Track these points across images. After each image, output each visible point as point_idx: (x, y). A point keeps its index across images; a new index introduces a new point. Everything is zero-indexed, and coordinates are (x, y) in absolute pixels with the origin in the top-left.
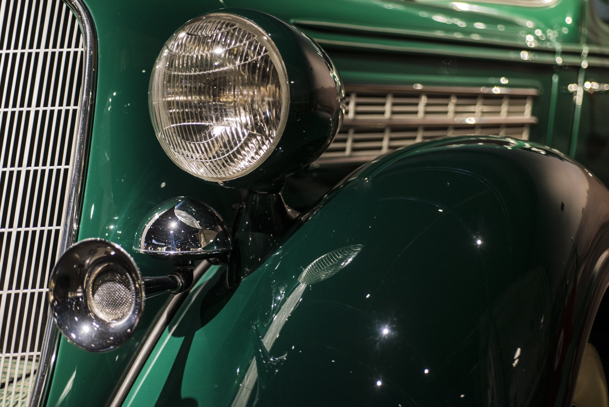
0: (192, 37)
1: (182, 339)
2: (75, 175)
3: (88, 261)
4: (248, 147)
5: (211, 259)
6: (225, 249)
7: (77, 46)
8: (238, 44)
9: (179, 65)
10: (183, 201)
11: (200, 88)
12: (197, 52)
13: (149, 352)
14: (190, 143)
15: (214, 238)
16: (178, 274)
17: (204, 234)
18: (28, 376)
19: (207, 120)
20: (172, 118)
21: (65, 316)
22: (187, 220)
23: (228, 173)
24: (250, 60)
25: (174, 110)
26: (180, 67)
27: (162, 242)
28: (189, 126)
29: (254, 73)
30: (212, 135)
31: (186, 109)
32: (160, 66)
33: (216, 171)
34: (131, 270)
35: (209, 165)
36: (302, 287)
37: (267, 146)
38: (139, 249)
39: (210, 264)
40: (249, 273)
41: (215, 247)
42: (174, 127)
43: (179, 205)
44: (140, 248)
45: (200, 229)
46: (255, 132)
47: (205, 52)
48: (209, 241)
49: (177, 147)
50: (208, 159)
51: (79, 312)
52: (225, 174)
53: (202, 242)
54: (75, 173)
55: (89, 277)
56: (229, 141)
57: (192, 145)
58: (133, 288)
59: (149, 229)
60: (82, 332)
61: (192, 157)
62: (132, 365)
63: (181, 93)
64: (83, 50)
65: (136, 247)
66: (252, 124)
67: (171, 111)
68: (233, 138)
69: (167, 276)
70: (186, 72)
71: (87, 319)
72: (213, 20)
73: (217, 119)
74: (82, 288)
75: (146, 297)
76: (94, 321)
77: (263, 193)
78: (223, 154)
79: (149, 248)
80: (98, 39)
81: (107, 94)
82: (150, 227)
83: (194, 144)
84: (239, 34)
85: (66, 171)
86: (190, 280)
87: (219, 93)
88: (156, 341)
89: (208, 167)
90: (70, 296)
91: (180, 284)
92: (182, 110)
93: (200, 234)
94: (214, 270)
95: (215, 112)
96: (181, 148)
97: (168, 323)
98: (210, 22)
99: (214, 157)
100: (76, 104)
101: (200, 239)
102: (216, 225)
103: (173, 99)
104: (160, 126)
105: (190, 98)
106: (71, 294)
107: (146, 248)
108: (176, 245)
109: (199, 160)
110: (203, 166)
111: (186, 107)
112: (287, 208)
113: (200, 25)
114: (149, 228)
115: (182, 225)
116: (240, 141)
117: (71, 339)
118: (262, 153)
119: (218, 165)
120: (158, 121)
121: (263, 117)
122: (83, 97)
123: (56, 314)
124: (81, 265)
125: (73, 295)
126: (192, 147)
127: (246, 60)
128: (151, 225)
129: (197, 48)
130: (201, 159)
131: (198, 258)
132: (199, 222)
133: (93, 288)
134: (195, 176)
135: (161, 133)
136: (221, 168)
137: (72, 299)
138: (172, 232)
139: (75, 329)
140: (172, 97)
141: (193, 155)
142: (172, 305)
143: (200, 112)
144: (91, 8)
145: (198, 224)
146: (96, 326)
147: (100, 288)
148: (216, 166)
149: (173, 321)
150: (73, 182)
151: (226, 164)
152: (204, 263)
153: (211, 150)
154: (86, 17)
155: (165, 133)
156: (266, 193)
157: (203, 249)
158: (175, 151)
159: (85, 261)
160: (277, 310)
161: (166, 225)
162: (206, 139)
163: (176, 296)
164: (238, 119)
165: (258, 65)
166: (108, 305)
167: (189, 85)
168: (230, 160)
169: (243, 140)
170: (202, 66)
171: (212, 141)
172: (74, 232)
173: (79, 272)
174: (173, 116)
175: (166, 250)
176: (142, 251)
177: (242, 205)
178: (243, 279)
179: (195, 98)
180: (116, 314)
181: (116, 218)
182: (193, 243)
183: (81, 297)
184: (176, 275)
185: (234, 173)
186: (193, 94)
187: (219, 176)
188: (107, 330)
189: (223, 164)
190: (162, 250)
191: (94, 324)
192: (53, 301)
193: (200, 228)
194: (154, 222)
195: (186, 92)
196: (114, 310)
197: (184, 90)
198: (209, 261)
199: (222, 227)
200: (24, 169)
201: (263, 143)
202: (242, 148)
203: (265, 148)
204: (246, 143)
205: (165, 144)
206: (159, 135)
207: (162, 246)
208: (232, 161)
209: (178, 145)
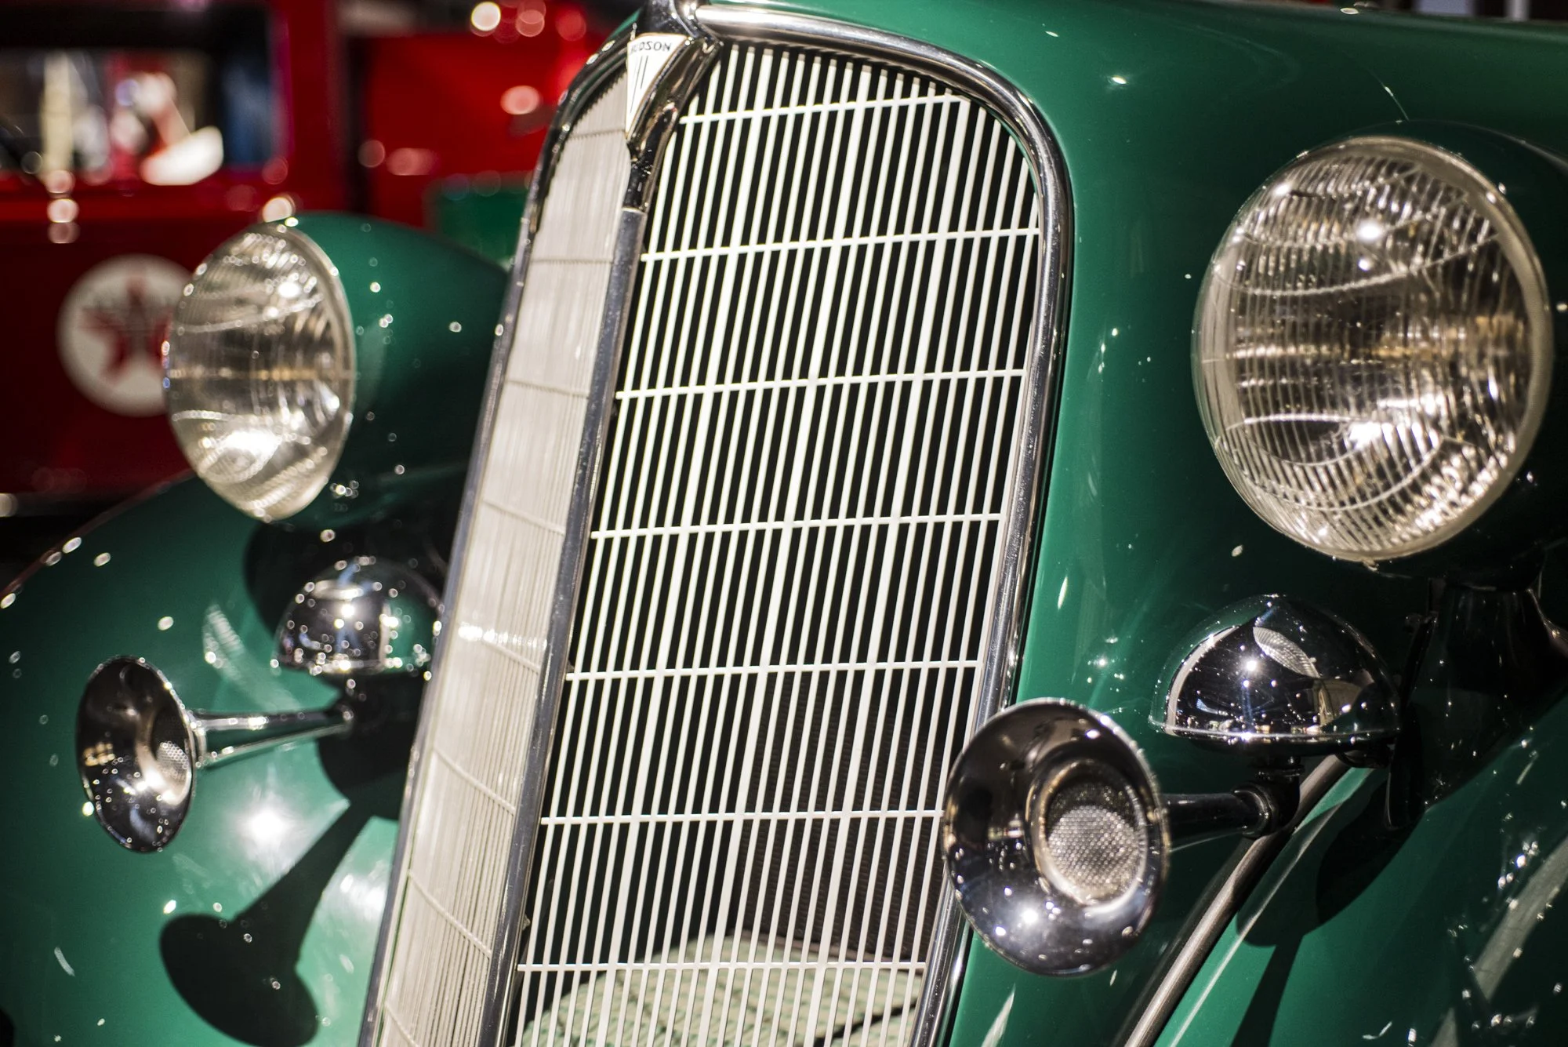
0: (1300, 201)
1: (1268, 952)
2: (1013, 537)
3: (1033, 755)
4: (1442, 476)
5: (1347, 754)
6: (1381, 730)
7: (1024, 223)
8: (1418, 215)
9: (1267, 268)
10: (1275, 608)
11: (1318, 325)
12: (1319, 236)
13: (1188, 978)
14: (1291, 466)
15: (1354, 699)
16: (1259, 788)
17: (1326, 690)
18: (897, 1012)
19: (1334, 406)
20: (1247, 404)
21: (978, 883)
22: (1283, 654)
23: (1389, 540)
24: (1447, 255)
25: (1253, 382)
26: (1270, 273)
27: (1220, 708)
28: (1288, 423)
29: (1458, 286)
30: (1347, 444)
31: (1281, 378)
32: (1222, 269)
33: (1359, 536)
34: (1135, 777)
35: (1340, 521)
37: (1490, 472)
38: (1163, 725)
39: (1346, 764)
40: (1444, 793)
41: (1356, 726)
42: (1251, 426)
43: (1264, 617)
44: (1165, 720)
45: (1316, 679)
46: (1459, 439)
47: (1333, 238)
48: (1341, 710)
49: (1258, 472)
50: (1336, 504)
51: (1013, 874)
52: (1380, 542)
53: (1321, 711)
54: (1013, 531)
55: (1037, 792)
56: (1391, 462)
57: (1297, 469)
58: (1142, 823)
59: (1191, 674)
60: (1019, 926)
61: (1297, 500)
62: (1146, 1007)
63: (1270, 340)
64: (1038, 231)
65: (1156, 718)
66: (1450, 416)
67: (1245, 384)
68: (1402, 454)
69: (1233, 793)
70: (1284, 289)
71: (1032, 892)
72: (1355, 155)
73: (1360, 406)
74: (1022, 818)
75: (1173, 846)
76: (1049, 899)
77: (1484, 588)
78: (1376, 494)
79: (1189, 721)
80: (1075, 205)
81: (1095, 332)
82: (1194, 669)
83: (1303, 468)
84: (1421, 190)
85: (993, 526)
86: (1289, 806)
87: (1367, 337)
88: (1206, 951)
89: (1338, 525)
90: (992, 835)
91: (1263, 815)
92: (1271, 382)
93: (1318, 690)
94: (1355, 779)
95: (1355, 388)
96: (1268, 477)
97: (1237, 907)
98: (1347, 161)
99: (1353, 501)
100: (1019, 364)
101: (1316, 704)
102: (1357, 669)
103: (1250, 353)
104: (1218, 421)
105: (1292, 350)
106: (996, 832)
107: (1181, 721)
108: (1255, 717)
109: (1314, 507)
110: (1324, 521)
111: (1283, 374)
112: (1549, 629)
113: (1320, 169)
114: (1191, 670)
115: (1272, 666)
116: (1419, 461)
117: (993, 940)
118: (1479, 489)
119: (1364, 520)
120: (1212, 407)
121: (1480, 399)
122: (1035, 347)
123: (960, 879)
124: (1019, 764)
125: (999, 834)
126: (1295, 475)
127: (1438, 254)
128: (1193, 665)
129: (1314, 226)
130: (1319, 505)
131: (1312, 753)
132: (1313, 659)
133: (1046, 817)
134: (1306, 545)
135: (1219, 438)
136: (1370, 528)
137: (997, 843)
138: (1246, 684)
139: (1002, 918)
140: (1247, 348)
141: (1300, 494)
142: (1247, 863)
143: (1316, 387)
144: (1059, 130)
145: (1312, 666)
146: (1054, 910)
147: (1062, 820)
148: (1359, 522)
149: (1250, 901)
150: (1008, 555)
151: (1382, 518)
152: (1329, 762)
153: (1344, 482)
154: (1046, 152)
155: (1230, 439)
156: (1493, 589)
157: (1324, 729)
158: (1256, 484)
159: (1026, 754)
161: (1230, 667)
162: (1332, 455)
163: (1258, 843)
164: (1414, 402)
165: (1471, 267)
166: (1081, 863)
167: (1290, 318)
168: (1397, 506)
169: (1427, 458)
170: (1323, 271)
171: (1348, 463)
172: (1009, 673)
173: (1012, 780)
174: (1250, 396)
175: (1231, 729)
176: (1171, 728)
177: (1430, 618)
178: (1429, 809)
179: (1306, 351)
180: (1101, 884)
181: (1112, 641)
182: (1298, 713)
183: (1020, 839)
184: (1253, 791)
185: (1404, 541)
186: (1299, 338)
187: (1366, 548)
188: (1077, 922)
189: (1376, 519)
190: (1221, 730)
191: (1050, 905)
192: (954, 848)
193: (1318, 675)
194: (1202, 656)
195: (1282, 336)
196: (1095, 874)
197: (1278, 331)
198: (1342, 757)
199: (1375, 674)
200: (894, 521)
201: (1481, 466)
202: (1425, 477)
203: (1487, 477)
204: (1435, 467)
205: (1231, 467)
206: (1216, 443)
207: (1221, 719)
208: (1399, 510)
209: (1261, 470)
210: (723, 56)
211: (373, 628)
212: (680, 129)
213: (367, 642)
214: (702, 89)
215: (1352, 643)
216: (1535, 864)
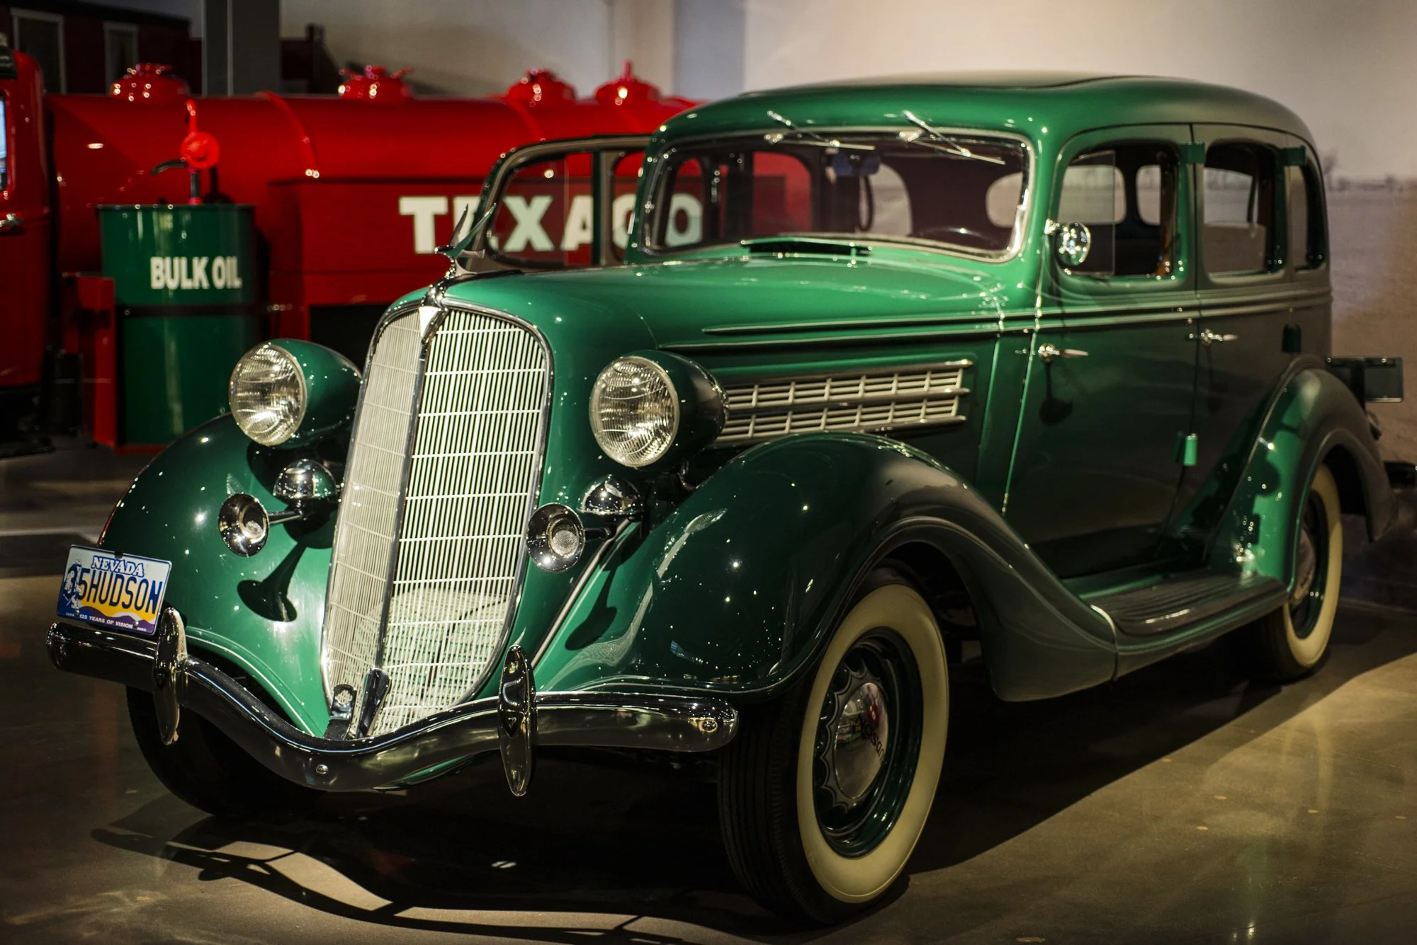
1: (609, 572)
2: (538, 458)
3: (550, 516)
4: (653, 446)
5: (630, 518)
6: (639, 513)
7: (540, 368)
9: (608, 391)
10: (612, 479)
11: (622, 406)
12: (620, 383)
14: (615, 442)
15: (631, 503)
16: (607, 527)
17: (624, 501)
19: (626, 426)
20: (604, 425)
21: (534, 550)
22: (613, 491)
23: (640, 462)
24: (654, 391)
25: (605, 420)
27: (596, 506)
28: (614, 432)
29: (657, 396)
30: (629, 437)
31: (612, 419)
33: (632, 461)
34: (577, 523)
35: (628, 457)
36: (686, 535)
39: (631, 521)
40: (655, 528)
41: (633, 510)
42: (605, 432)
43: (609, 481)
44: (582, 509)
45: (621, 498)
46: (657, 436)
48: (628, 506)
50: (627, 452)
51: (543, 549)
52: (638, 462)
53: (623, 507)
54: (538, 455)
55: (551, 526)
56: (640, 442)
58: (578, 535)
59: (588, 497)
60: (545, 563)
61: (617, 451)
63: (610, 408)
64: (544, 371)
65: (580, 508)
66: (654, 431)
67: (603, 421)
68: (643, 440)
69: (600, 528)
71: (548, 553)
72: (633, 361)
73: (632, 427)
74: (546, 533)
75: (586, 542)
76: (553, 555)
77: (666, 473)
78: (636, 450)
79: (588, 509)
80: (555, 363)
81: (561, 394)
83: (618, 443)
85: (531, 455)
86: (615, 533)
87: (634, 409)
90: (538, 538)
91: (608, 535)
92: (610, 420)
93: (622, 501)
94: (633, 526)
95: (631, 421)
96: (609, 445)
97: (600, 562)
98: (631, 363)
99: (631, 452)
100: (539, 409)
101: (621, 505)
102: (632, 495)
103: (604, 411)
104: (596, 430)
105: (615, 411)
107: (586, 509)
108: (605, 508)
109: (621, 453)
110: (624, 457)
111: (613, 417)
112: (682, 483)
113: (621, 364)
115: (610, 495)
116: (647, 442)
117: (535, 566)
118: (662, 449)
120: (595, 426)
121: (661, 426)
122: (544, 404)
124: (546, 518)
125: (540, 538)
126: (616, 444)
128: (589, 495)
129: (620, 380)
130: (623, 453)
131: (621, 518)
132: (621, 492)
133: (553, 534)
134: (619, 462)
136: (635, 459)
137: (539, 540)
138: (603, 499)
139: (540, 560)
141: (618, 449)
142: (603, 549)
143: (621, 421)
144: (551, 342)
145: (620, 494)
147: (557, 534)
148: (633, 457)
149: (604, 560)
150: (536, 463)
151: (638, 456)
152: (626, 521)
153: (628, 447)
154: (546, 348)
155: (599, 434)
157: (624, 511)
158: (606, 446)
159: (548, 516)
160: (668, 551)
161: (599, 495)
162: (625, 440)
163: (606, 544)
164: (645, 425)
166: (561, 545)
167: (614, 403)
168: (642, 453)
169: (649, 441)
171: (630, 442)
172: (537, 498)
173: (545, 523)
175: (599, 511)
176: (583, 511)
177: (651, 481)
178: (651, 532)
179: (619, 412)
180: (567, 550)
181: (564, 489)
182: (617, 507)
183: (545, 539)
184: (605, 528)
185: (644, 462)
186: (617, 409)
187: (634, 464)
188: (561, 560)
190: (596, 511)
191: (553, 557)
192: (528, 542)
194: (591, 492)
196: (565, 548)
197: (612, 407)
198: (629, 520)
199: (637, 496)
200: (504, 454)
201: (663, 443)
202: (649, 446)
203: (664, 446)
204: (651, 443)
205: (599, 441)
206: (596, 435)
207: (596, 508)
208: (642, 454)
209: (608, 443)
210: (449, 314)
211: (310, 482)
212: (437, 336)
213: (308, 487)
214: (443, 324)
215: (631, 488)
216: (673, 544)
